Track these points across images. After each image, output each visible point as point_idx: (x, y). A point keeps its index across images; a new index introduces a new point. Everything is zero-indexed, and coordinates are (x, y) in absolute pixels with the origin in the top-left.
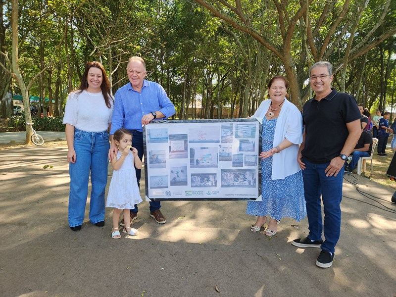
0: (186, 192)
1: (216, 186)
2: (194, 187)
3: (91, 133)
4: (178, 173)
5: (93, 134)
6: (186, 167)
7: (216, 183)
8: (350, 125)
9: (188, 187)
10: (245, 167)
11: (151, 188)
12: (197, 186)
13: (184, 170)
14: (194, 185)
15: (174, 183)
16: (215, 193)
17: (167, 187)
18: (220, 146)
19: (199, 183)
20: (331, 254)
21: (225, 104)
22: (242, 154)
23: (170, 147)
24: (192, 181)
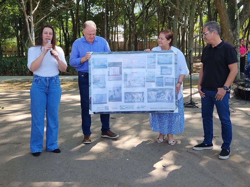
0: (120, 106)
1: (143, 101)
2: (127, 102)
3: (46, 78)
4: (114, 92)
5: (47, 78)
6: (121, 88)
7: (144, 99)
8: (230, 66)
9: (122, 103)
10: (165, 87)
11: (94, 104)
12: (129, 102)
13: (119, 89)
14: (127, 101)
15: (111, 99)
16: (143, 107)
17: (106, 103)
18: (146, 71)
19: (130, 100)
20: (228, 151)
21: (150, 37)
22: (163, 77)
23: (109, 72)
24: (125, 98)
